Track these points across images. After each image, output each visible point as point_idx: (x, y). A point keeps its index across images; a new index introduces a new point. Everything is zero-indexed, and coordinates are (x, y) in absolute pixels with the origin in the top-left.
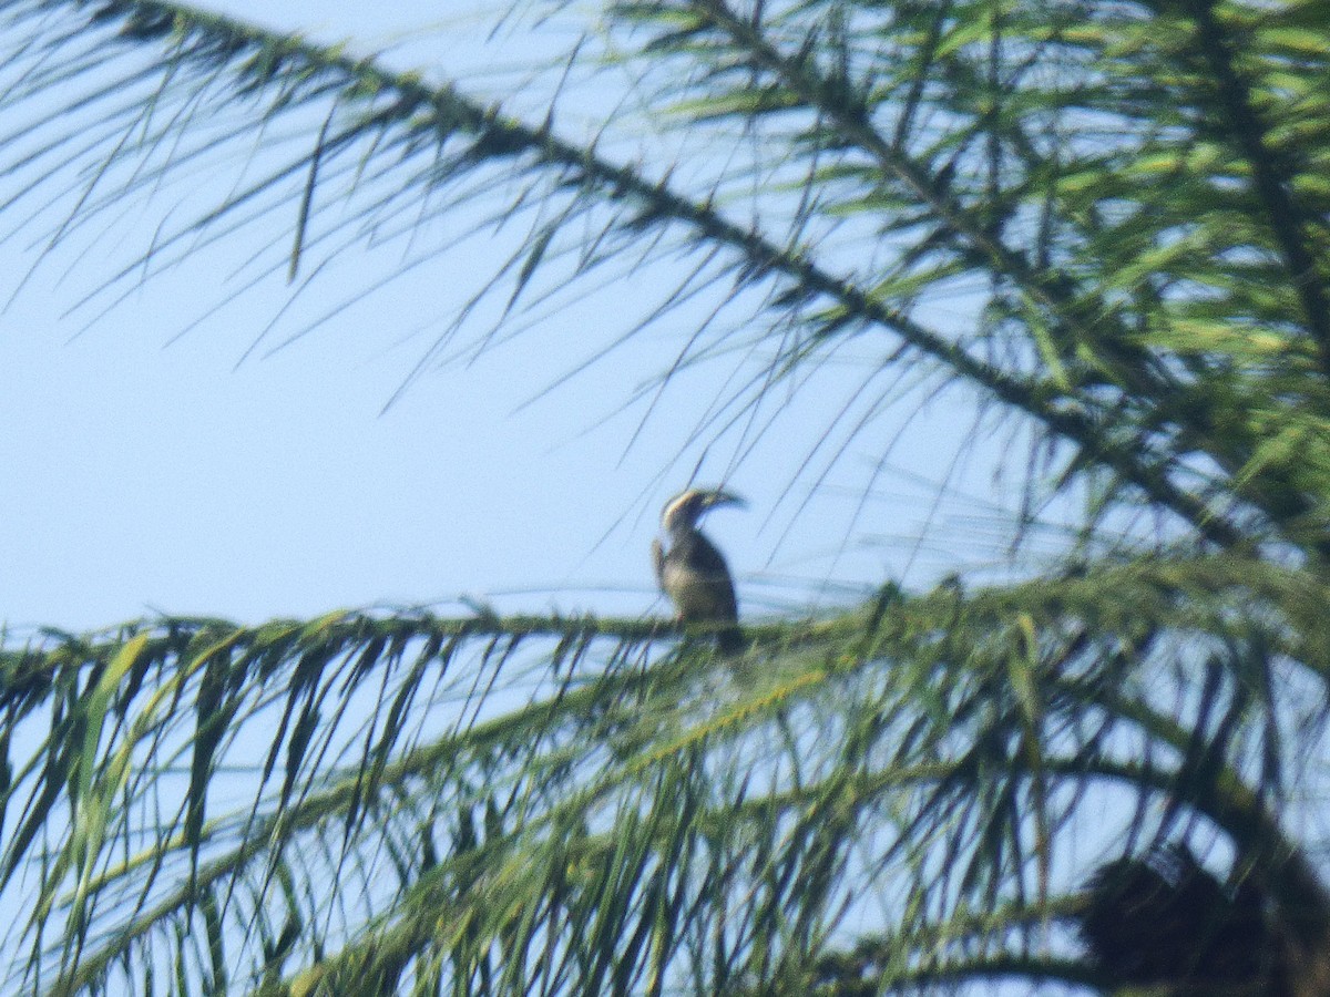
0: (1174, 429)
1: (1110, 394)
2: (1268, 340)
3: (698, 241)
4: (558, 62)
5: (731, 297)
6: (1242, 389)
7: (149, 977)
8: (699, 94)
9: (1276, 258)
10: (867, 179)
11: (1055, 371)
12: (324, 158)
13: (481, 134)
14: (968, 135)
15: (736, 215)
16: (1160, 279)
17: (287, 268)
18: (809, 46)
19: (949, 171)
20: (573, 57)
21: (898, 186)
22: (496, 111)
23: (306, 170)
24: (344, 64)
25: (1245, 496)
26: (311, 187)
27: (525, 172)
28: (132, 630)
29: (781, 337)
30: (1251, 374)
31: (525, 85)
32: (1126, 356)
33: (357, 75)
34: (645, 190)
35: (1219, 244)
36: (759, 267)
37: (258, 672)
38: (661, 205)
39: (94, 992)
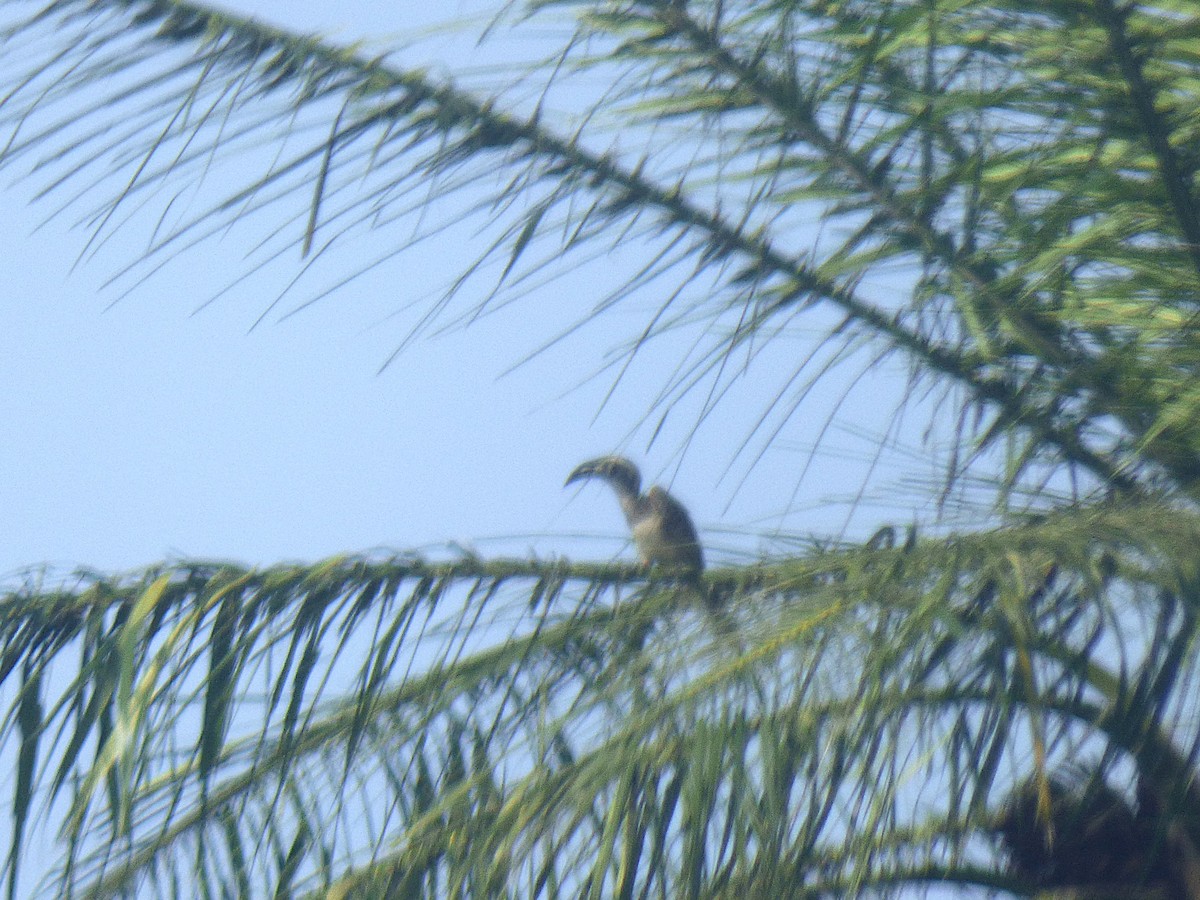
0: (1086, 394)
1: (1028, 363)
2: (1171, 316)
3: (667, 224)
4: (547, 63)
5: (696, 274)
6: (1146, 360)
7: (175, 883)
8: (663, 93)
9: (1176, 243)
10: (812, 171)
11: (979, 343)
12: (337, 147)
13: (477, 126)
14: (903, 132)
15: (702, 201)
16: (1072, 262)
17: (301, 246)
18: (761, 53)
19: (886, 164)
20: (563, 58)
21: (841, 177)
22: (490, 106)
23: (320, 159)
24: (356, 64)
25: (1149, 456)
26: (325, 173)
27: (514, 161)
28: (155, 572)
29: (741, 309)
30: (1153, 347)
31: (519, 82)
32: (1043, 329)
33: (369, 74)
34: (621, 179)
35: (1127, 232)
36: (720, 249)
37: (267, 611)
38: (636, 192)
39: (124, 897)
